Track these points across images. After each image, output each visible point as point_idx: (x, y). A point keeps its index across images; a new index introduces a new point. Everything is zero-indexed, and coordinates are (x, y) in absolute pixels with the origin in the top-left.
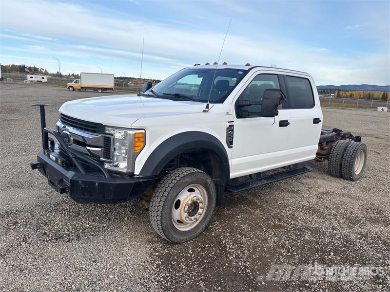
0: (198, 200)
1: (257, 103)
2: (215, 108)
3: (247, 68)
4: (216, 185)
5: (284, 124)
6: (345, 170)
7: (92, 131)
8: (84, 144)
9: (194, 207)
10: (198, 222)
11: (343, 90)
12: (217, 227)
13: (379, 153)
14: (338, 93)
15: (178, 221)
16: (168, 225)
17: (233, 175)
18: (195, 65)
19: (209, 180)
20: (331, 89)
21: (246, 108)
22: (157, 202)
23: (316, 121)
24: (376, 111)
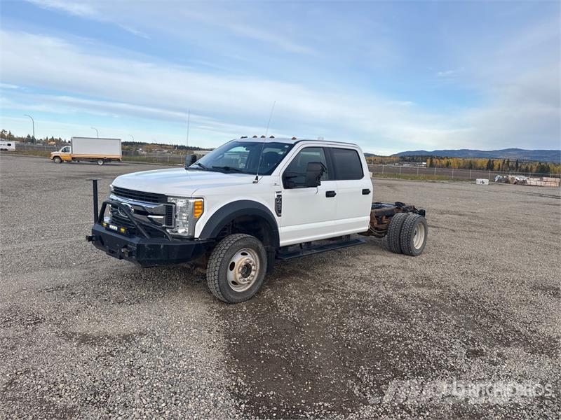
0: (251, 262)
1: (301, 175)
2: (264, 179)
3: (293, 142)
4: (268, 252)
5: (330, 194)
6: (404, 244)
7: (153, 201)
8: (145, 213)
9: (247, 269)
10: (251, 285)
11: (437, 158)
12: (269, 293)
13: (454, 231)
14: (431, 161)
15: (233, 282)
16: (224, 286)
17: (283, 242)
18: (242, 137)
19: (260, 245)
20: (422, 156)
21: (292, 179)
22: (214, 263)
23: (366, 192)
24: (474, 184)
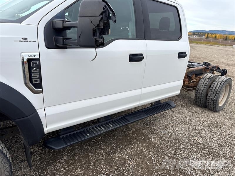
11: (210, 34)
14: (208, 35)
20: (203, 33)
23: (182, 55)
24: (232, 47)
